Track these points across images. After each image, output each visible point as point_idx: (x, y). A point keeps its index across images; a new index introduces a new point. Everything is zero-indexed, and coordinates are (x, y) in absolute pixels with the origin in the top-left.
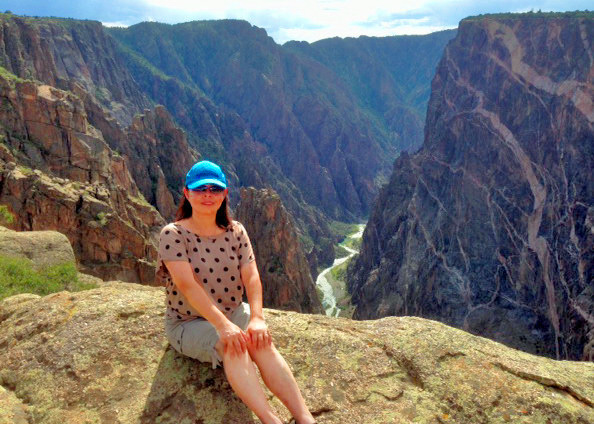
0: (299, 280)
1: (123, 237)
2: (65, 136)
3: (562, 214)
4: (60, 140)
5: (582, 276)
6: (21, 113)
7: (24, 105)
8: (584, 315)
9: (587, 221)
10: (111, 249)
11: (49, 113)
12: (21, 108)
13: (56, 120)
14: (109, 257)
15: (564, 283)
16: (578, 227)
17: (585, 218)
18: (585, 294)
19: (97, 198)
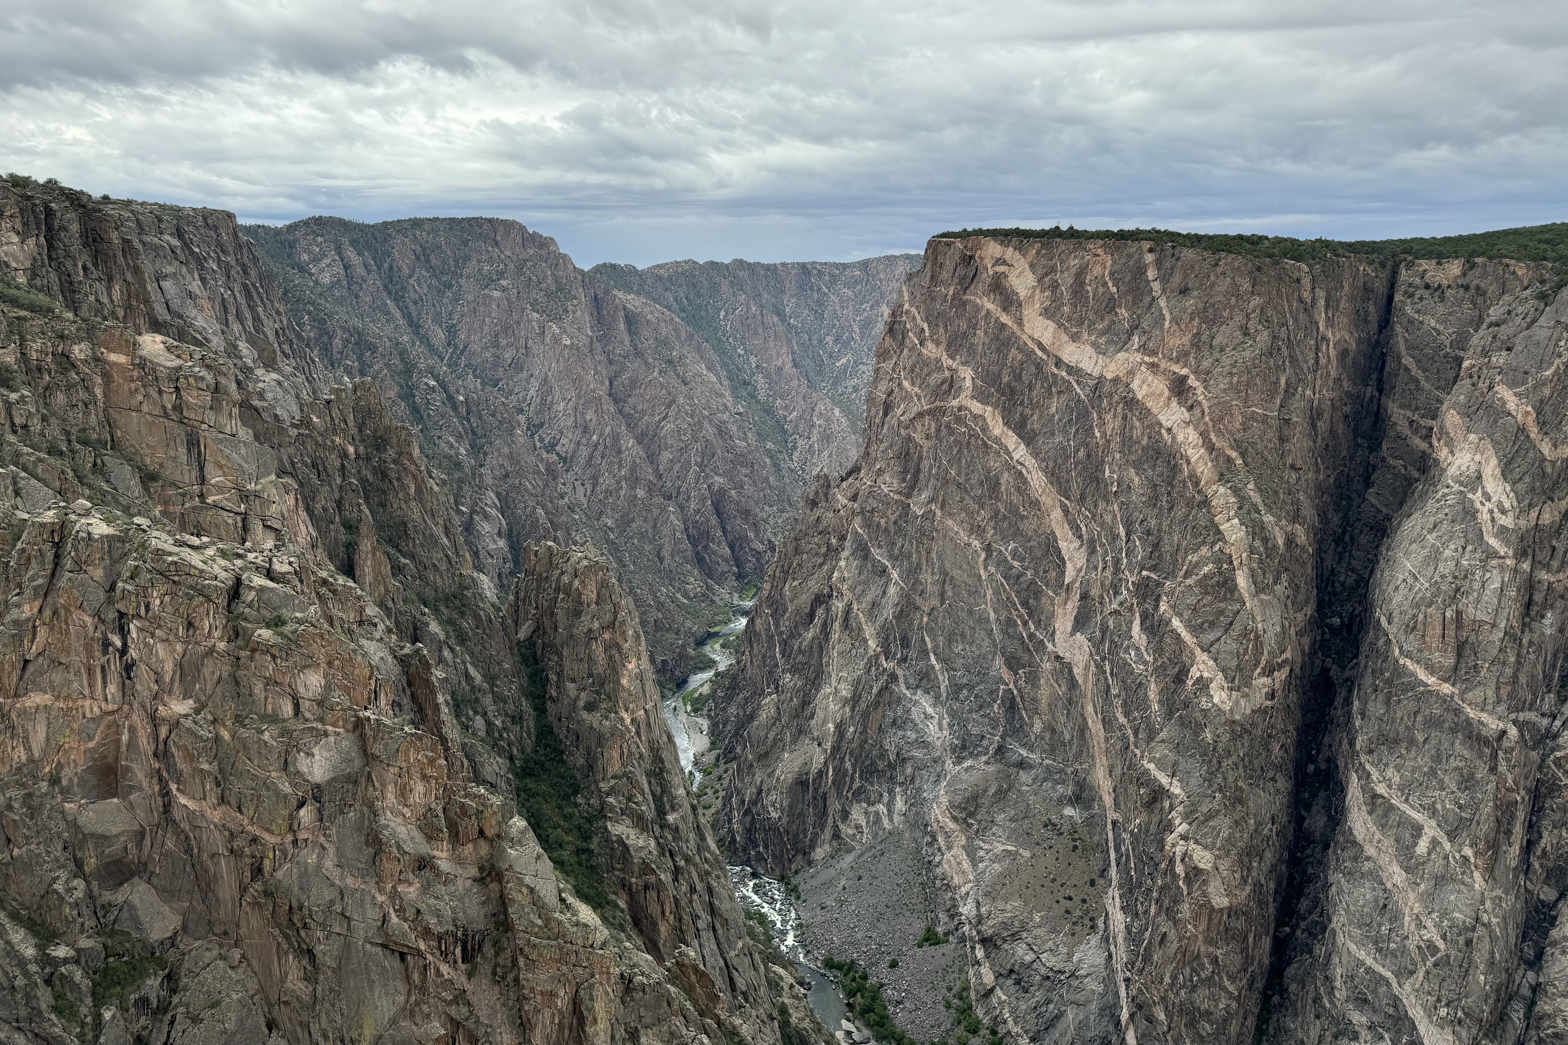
0: (643, 727)
1: (330, 664)
2: (193, 442)
3: (1117, 593)
4: (182, 450)
5: (1156, 707)
6: (98, 392)
7: (106, 376)
8: (1164, 780)
9: (1163, 607)
10: (301, 689)
11: (160, 392)
12: (99, 380)
13: (175, 408)
14: (297, 706)
15: (1122, 719)
16: (1144, 617)
17: (1157, 600)
18: (1163, 741)
19: (272, 580)
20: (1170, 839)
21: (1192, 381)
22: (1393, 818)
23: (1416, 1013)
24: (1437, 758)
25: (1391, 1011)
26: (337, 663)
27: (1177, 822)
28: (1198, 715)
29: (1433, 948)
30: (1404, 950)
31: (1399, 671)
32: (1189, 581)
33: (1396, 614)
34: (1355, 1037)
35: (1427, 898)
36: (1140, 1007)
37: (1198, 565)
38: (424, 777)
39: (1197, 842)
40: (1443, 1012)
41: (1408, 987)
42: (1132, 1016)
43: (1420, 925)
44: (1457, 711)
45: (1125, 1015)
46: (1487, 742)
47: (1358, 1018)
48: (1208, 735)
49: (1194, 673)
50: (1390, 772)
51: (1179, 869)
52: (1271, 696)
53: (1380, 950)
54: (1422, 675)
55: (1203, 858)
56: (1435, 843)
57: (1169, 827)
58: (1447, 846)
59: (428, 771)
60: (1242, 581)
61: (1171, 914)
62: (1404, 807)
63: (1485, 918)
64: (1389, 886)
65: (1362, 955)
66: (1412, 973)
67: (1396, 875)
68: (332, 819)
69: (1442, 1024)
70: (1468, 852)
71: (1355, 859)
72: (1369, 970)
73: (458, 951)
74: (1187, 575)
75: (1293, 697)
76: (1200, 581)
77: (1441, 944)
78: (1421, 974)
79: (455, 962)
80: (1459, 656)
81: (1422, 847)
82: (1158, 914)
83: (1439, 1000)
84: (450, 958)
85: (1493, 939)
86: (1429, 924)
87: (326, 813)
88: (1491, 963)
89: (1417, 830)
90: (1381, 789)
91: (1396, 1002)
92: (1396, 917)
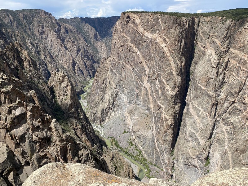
0: (75, 102)
1: (17, 94)
3: (154, 76)
5: (160, 94)
8: (161, 105)
9: (161, 78)
10: (12, 99)
15: (155, 96)
16: (159, 79)
18: (161, 99)
19: (4, 80)
20: (162, 114)
21: (167, 39)
22: (196, 109)
23: (199, 138)
24: (203, 99)
25: (195, 138)
26: (18, 94)
27: (163, 112)
28: (167, 95)
29: (201, 128)
30: (197, 129)
31: (198, 86)
32: (166, 73)
33: (198, 77)
34: (190, 142)
35: (201, 121)
36: (158, 140)
37: (167, 70)
38: (37, 113)
39: (166, 115)
40: (203, 137)
41: (198, 134)
42: (156, 141)
43: (200, 125)
44: (206, 92)
45: (155, 142)
46: (211, 97)
47: (190, 139)
48: (168, 98)
49: (166, 88)
50: (196, 102)
51: (164, 119)
52: (178, 91)
53: (194, 129)
54: (202, 87)
55: (167, 117)
56: (202, 112)
57: (162, 112)
58: (204, 113)
59: (37, 112)
60: (174, 73)
61: (162, 126)
62: (198, 107)
63: (209, 123)
64: (195, 119)
65: (191, 130)
66: (198, 132)
67: (196, 118)
68: (21, 121)
69: (202, 139)
70: (207, 113)
71: (190, 116)
72: (192, 132)
73: (46, 141)
74: (165, 73)
75: (182, 91)
76: (167, 73)
77: (203, 128)
78: (199, 132)
79: (46, 142)
80: (207, 83)
81: (200, 113)
82: (160, 126)
83: (202, 136)
84: (45, 142)
85: (210, 126)
86: (201, 125)
87: (19, 120)
88: (210, 130)
89: (200, 111)
90: (195, 105)
91: (196, 136)
92: (196, 124)
